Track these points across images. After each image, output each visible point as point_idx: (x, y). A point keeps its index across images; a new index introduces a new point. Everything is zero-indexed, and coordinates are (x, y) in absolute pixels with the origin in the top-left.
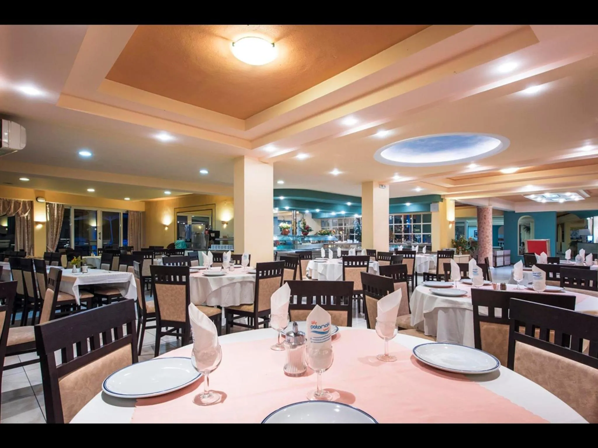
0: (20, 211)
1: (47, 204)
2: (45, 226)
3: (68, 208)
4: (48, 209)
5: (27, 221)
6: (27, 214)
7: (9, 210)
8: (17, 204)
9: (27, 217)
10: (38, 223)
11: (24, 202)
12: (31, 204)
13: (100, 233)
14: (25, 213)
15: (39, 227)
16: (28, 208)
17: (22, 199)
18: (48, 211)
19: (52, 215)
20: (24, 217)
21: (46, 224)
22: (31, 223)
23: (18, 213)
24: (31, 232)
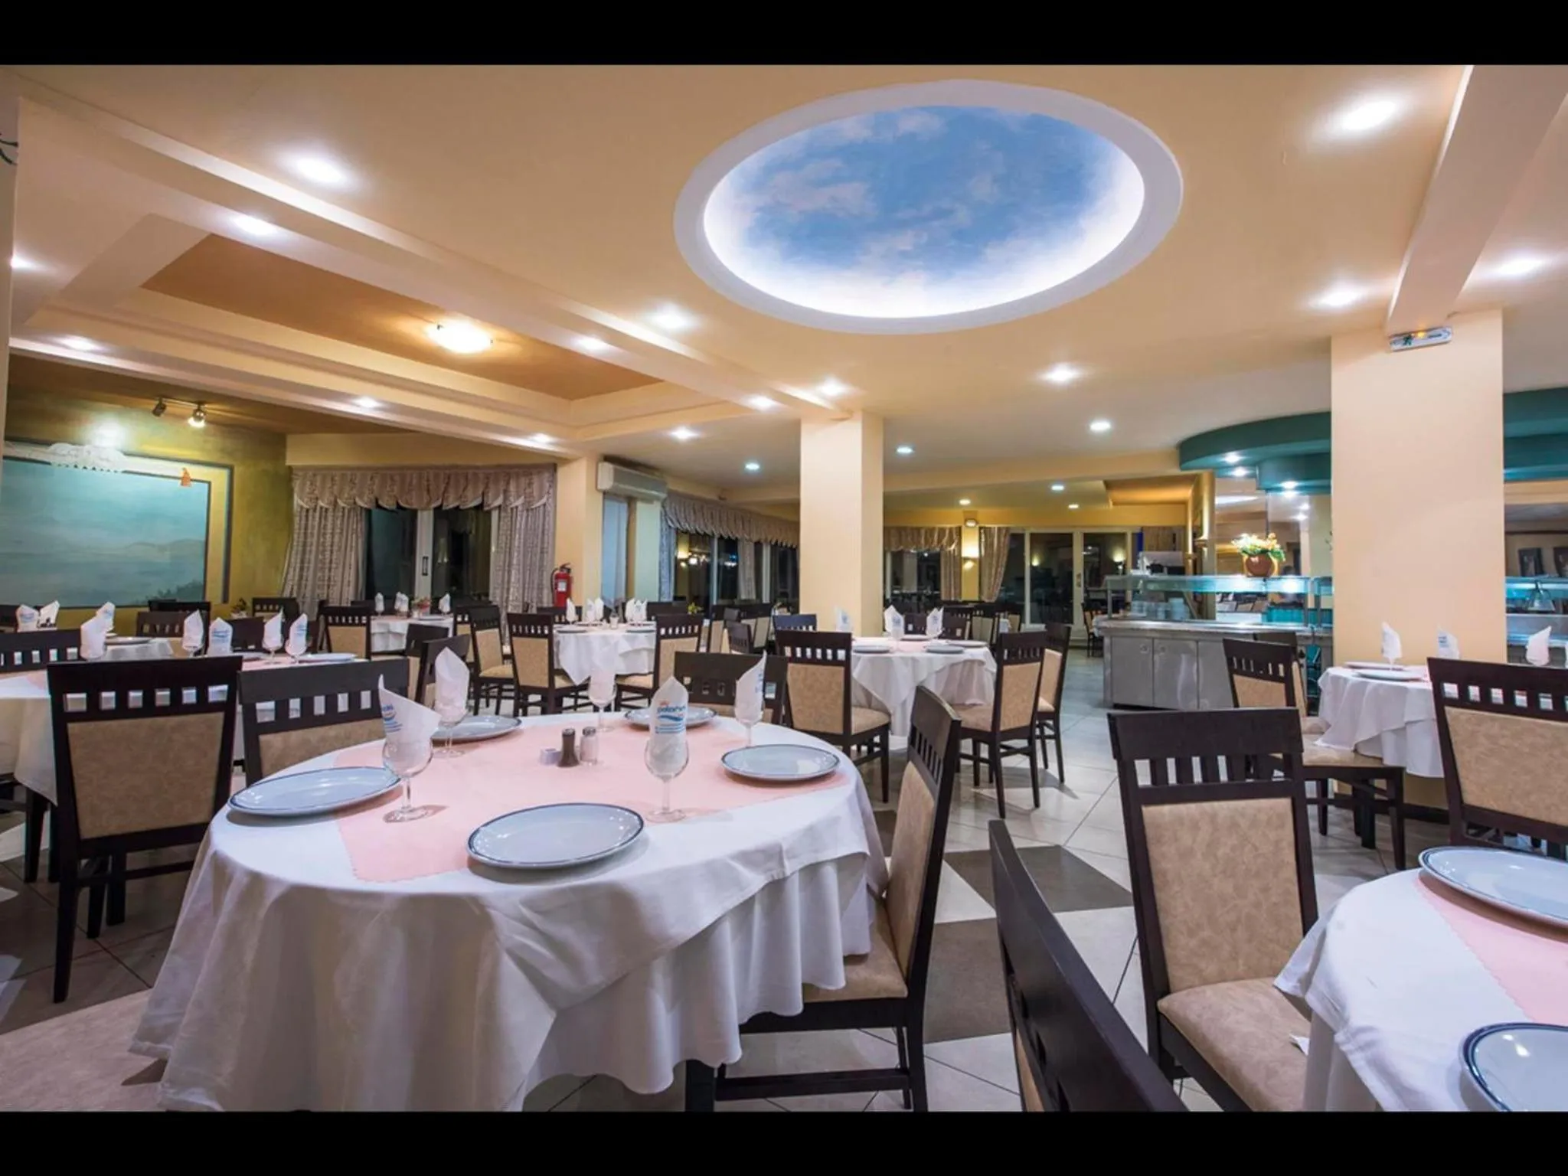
0: (945, 541)
1: (980, 528)
2: (977, 565)
3: (1020, 532)
4: (983, 536)
5: (954, 557)
6: (953, 547)
7: (932, 542)
8: (942, 531)
9: (954, 550)
10: (966, 559)
11: (951, 530)
12: (959, 530)
13: (1079, 576)
14: (951, 545)
15: (968, 566)
16: (955, 536)
17: (947, 524)
18: (983, 540)
19: (988, 546)
20: (950, 552)
21: (980, 562)
22: (960, 560)
23: (942, 546)
24: (959, 573)
